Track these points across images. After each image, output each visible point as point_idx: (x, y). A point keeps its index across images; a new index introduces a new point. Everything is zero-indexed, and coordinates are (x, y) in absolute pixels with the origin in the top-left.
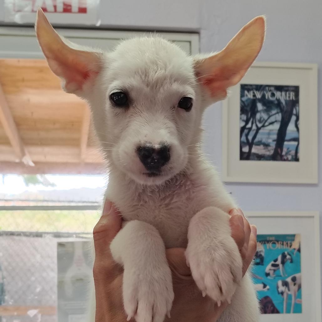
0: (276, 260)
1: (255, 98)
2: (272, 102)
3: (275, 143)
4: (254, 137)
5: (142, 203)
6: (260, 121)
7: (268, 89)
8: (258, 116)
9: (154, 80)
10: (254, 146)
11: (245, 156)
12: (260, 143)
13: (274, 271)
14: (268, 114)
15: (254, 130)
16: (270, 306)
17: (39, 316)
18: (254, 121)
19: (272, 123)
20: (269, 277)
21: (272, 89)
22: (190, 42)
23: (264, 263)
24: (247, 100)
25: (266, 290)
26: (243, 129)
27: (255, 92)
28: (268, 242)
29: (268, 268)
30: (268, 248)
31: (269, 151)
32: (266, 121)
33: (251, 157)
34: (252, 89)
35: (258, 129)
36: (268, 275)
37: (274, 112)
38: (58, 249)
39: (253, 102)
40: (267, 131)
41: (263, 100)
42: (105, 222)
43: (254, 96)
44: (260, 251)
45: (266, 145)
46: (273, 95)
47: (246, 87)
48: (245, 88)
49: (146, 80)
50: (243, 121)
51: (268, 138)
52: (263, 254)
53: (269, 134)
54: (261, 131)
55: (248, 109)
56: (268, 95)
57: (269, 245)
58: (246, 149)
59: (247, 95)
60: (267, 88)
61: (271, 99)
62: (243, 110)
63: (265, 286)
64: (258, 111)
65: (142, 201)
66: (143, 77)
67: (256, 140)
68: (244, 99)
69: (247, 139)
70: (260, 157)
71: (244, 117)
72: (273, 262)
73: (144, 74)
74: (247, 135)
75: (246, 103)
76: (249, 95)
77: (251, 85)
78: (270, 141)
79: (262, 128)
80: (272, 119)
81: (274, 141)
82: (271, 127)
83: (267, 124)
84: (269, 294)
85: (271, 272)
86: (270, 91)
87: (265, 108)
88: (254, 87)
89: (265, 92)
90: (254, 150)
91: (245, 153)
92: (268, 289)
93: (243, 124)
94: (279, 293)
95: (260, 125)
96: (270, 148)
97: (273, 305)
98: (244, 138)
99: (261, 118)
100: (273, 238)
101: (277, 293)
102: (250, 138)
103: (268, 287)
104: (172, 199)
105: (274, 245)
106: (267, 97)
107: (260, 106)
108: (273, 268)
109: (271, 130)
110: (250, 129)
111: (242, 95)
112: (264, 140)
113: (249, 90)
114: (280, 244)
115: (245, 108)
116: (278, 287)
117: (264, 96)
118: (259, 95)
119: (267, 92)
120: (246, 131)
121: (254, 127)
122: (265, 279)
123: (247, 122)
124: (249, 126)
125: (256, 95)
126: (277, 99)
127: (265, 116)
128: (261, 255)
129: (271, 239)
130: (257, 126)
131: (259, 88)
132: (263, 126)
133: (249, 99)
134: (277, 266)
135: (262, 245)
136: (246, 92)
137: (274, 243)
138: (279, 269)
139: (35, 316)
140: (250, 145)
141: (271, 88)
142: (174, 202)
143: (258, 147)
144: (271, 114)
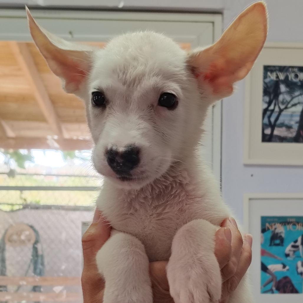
0: (296, 241)
1: (278, 80)
2: (295, 84)
3: (297, 125)
4: (277, 119)
5: (132, 211)
6: (283, 103)
7: (292, 70)
8: (281, 98)
9: (132, 78)
10: (276, 128)
11: (267, 138)
12: (282, 125)
13: (294, 252)
14: (291, 96)
15: (276, 112)
16: (289, 286)
17: (65, 292)
18: (277, 103)
19: (295, 105)
20: (288, 258)
21: (296, 70)
22: (213, 23)
23: (284, 244)
24: (269, 82)
25: (286, 271)
26: (265, 111)
27: (278, 73)
28: (289, 223)
29: (288, 249)
30: (288, 229)
31: (291, 133)
32: (289, 103)
33: (273, 139)
34: (275, 71)
35: (281, 111)
36: (287, 255)
37: (297, 93)
38: (82, 228)
39: (277, 84)
40: (290, 113)
41: (287, 82)
42: (93, 231)
43: (277, 77)
44: (280, 233)
45: (289, 127)
46: (296, 76)
47: (269, 69)
48: (267, 69)
49: (124, 78)
50: (266, 102)
51: (291, 120)
52: (283, 235)
53: (292, 116)
54: (284, 113)
55: (271, 90)
56: (291, 76)
57: (290, 227)
58: (268, 131)
59: (270, 77)
60: (290, 69)
61: (295, 80)
62: (266, 92)
63: (284, 266)
64: (280, 93)
65: (132, 210)
66: (121, 75)
67: (279, 122)
68: (267, 80)
69: (270, 121)
70: (282, 139)
71: (267, 99)
72: (292, 243)
73: (122, 71)
74: (269, 117)
75: (269, 85)
76: (273, 77)
77: (274, 67)
78: (293, 123)
79: (284, 110)
80: (295, 101)
81: (297, 123)
82: (293, 109)
83: (289, 105)
84: (288, 274)
85: (291, 253)
86: (293, 72)
87: (288, 90)
88: (277, 68)
89: (288, 74)
90: (277, 132)
91: (267, 135)
92: (288, 270)
93: (265, 106)
94: (298, 273)
95: (282, 107)
96: (292, 130)
97: (292, 286)
98: (266, 121)
99: (283, 100)
100: (294, 220)
101: (296, 273)
102: (273, 119)
103: (287, 268)
104: (164, 209)
105: (294, 226)
106: (290, 79)
107: (283, 88)
108: (293, 249)
109: (293, 112)
110: (273, 111)
111: (265, 77)
112: (287, 122)
113: (272, 71)
114: (301, 225)
115: (268, 90)
116: (297, 268)
117: (287, 77)
118: (282, 77)
119: (290, 74)
120: (268, 113)
121: (277, 109)
122: (285, 260)
123: (269, 104)
124: (272, 107)
125: (279, 76)
126: (300, 81)
127: (288, 98)
128: (281, 237)
129: (291, 220)
130: (279, 107)
131: (282, 69)
132: (286, 108)
133: (272, 80)
134: (297, 247)
135: (283, 226)
136: (269, 74)
137: (294, 225)
138: (299, 250)
139: (61, 292)
140: (273, 126)
141: (294, 69)
142: (166, 212)
143: (280, 129)
144: (293, 95)
